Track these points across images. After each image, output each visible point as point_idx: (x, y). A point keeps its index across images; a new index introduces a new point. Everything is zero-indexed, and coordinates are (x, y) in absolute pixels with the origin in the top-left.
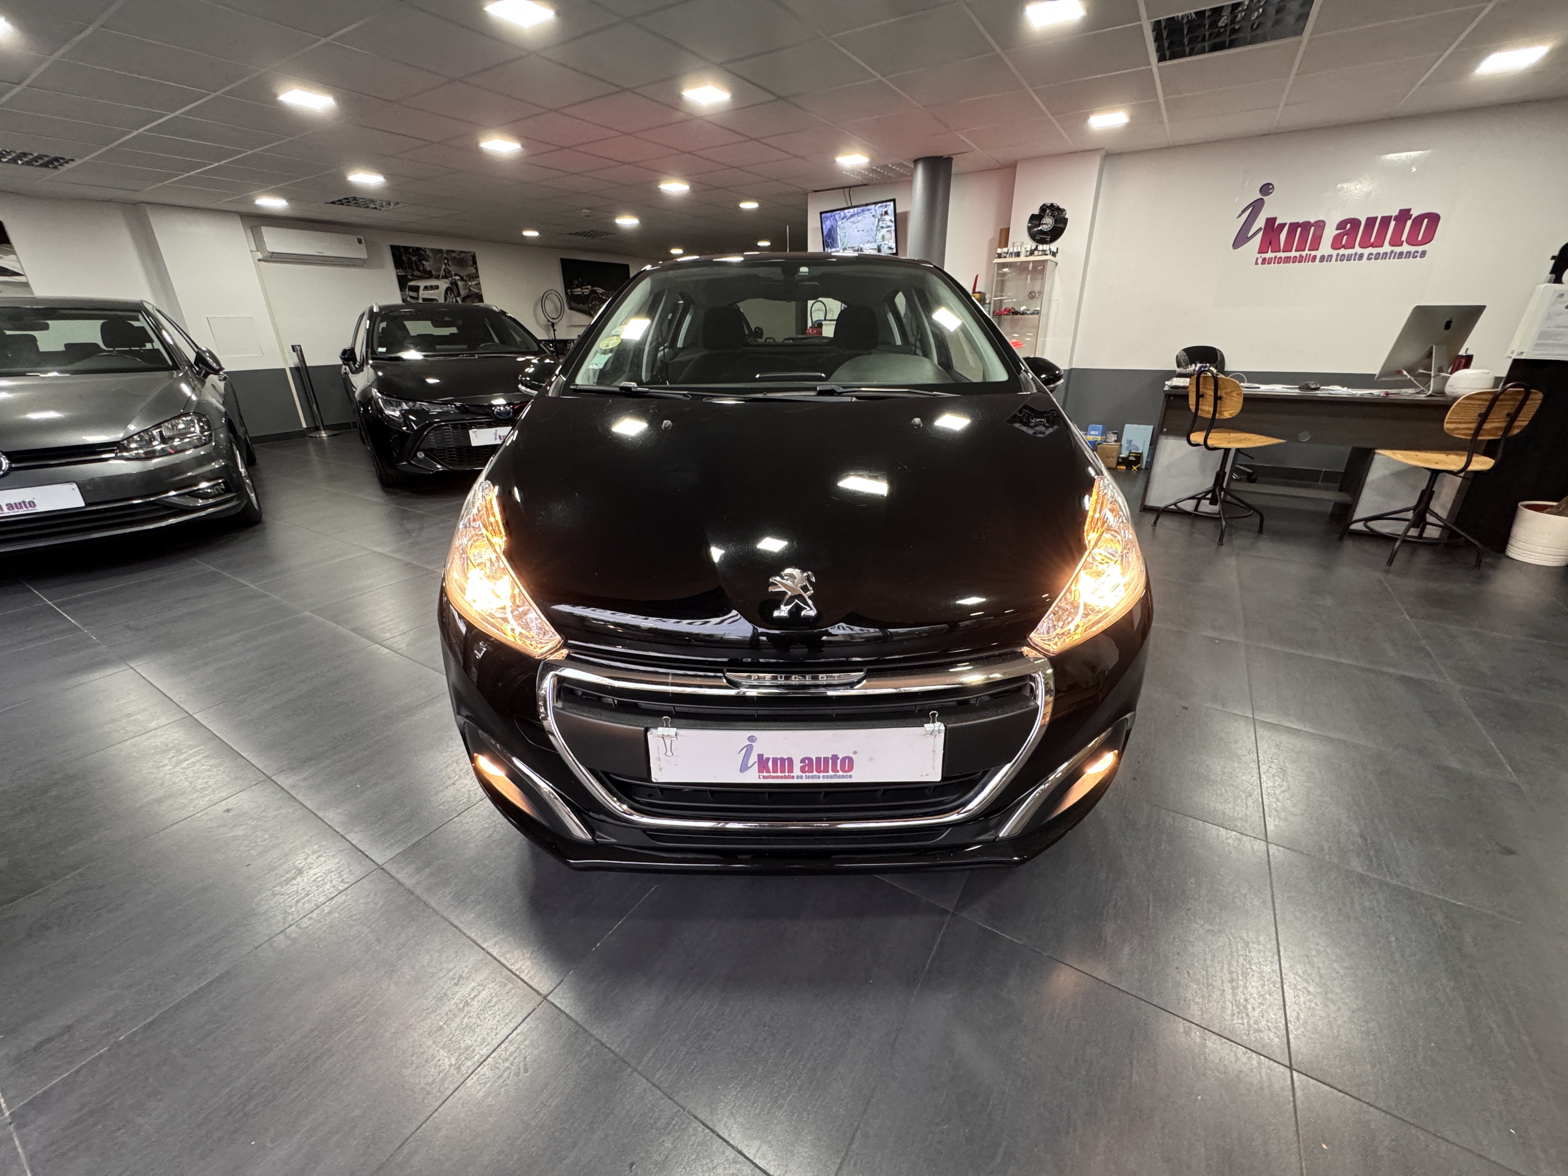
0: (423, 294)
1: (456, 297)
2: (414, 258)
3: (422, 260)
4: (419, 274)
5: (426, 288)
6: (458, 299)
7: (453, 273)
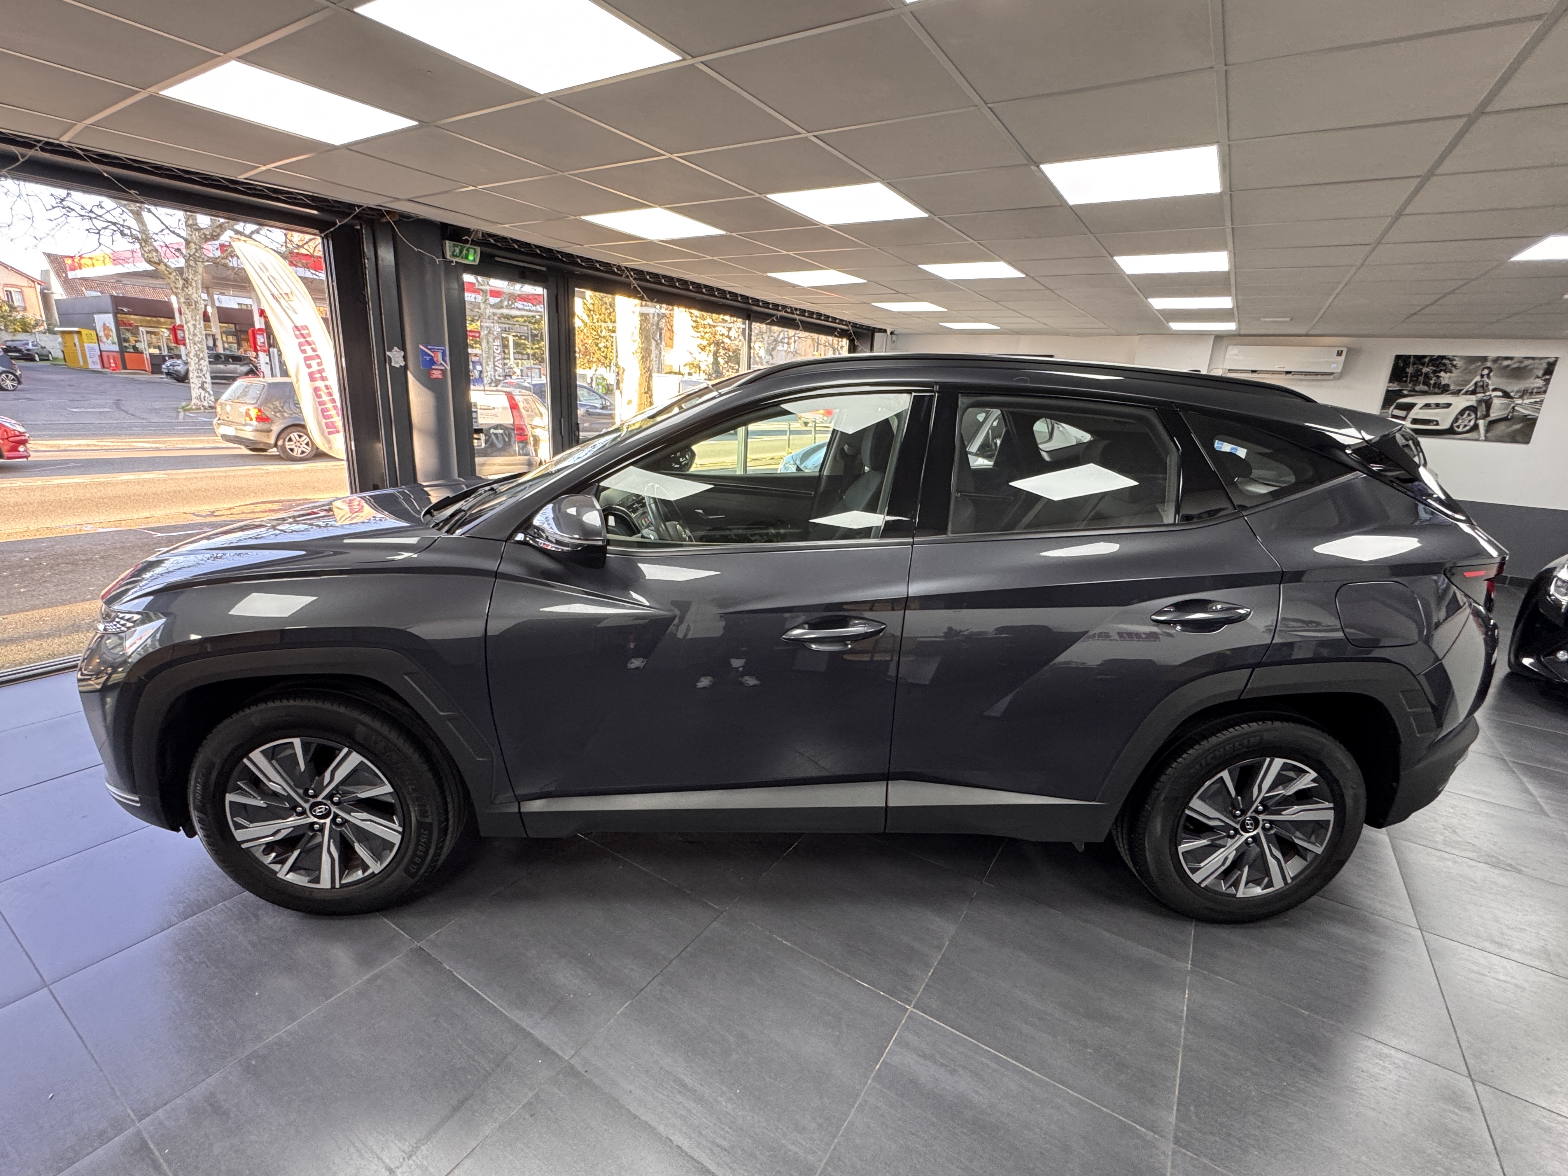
0: (1415, 413)
1: (1477, 419)
2: (1425, 370)
3: (1441, 370)
4: (1426, 388)
5: (1427, 406)
6: (1481, 423)
7: (1491, 388)
